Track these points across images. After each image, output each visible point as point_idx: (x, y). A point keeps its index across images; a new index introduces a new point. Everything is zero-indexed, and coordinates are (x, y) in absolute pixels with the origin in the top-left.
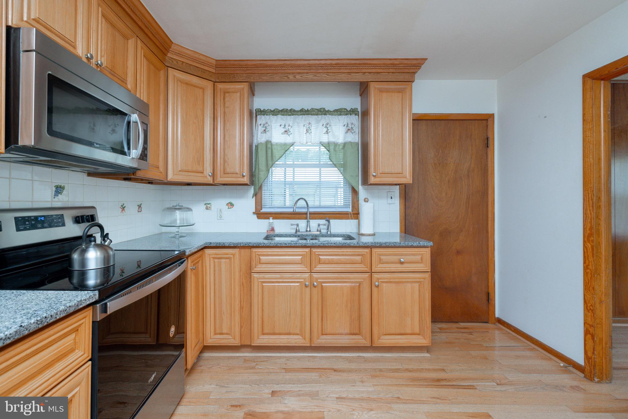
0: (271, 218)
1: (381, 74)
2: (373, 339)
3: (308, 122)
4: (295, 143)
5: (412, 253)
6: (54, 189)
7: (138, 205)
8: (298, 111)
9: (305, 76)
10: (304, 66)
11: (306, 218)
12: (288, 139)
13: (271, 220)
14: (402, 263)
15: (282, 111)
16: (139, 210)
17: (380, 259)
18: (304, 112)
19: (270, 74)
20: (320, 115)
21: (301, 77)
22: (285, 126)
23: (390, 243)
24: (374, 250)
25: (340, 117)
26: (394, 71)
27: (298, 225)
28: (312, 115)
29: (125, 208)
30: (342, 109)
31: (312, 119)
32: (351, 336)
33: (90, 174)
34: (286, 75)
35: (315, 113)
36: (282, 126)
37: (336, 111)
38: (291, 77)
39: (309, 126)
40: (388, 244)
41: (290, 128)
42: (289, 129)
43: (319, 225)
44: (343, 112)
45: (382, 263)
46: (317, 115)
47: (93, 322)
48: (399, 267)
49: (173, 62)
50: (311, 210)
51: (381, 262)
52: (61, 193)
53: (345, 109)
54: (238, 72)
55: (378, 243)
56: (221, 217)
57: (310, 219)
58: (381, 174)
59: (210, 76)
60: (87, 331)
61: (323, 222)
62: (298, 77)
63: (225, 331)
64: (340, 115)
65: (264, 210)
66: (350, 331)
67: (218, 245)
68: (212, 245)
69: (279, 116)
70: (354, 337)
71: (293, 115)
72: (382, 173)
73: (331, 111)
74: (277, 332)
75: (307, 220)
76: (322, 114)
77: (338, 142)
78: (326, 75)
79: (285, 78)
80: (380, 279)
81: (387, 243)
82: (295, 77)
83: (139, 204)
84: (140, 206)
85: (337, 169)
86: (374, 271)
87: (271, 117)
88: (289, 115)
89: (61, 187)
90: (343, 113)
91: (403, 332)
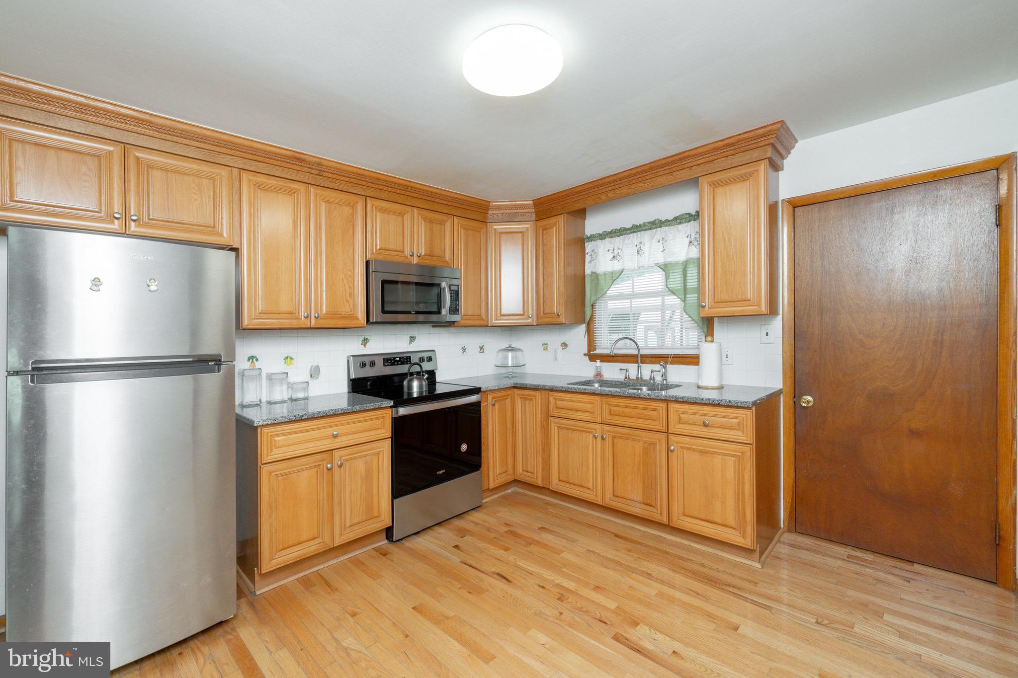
0: (598, 361)
1: (715, 161)
2: (670, 516)
3: (639, 240)
4: (624, 269)
5: (723, 414)
6: (409, 339)
7: (480, 347)
8: (629, 229)
9: (618, 191)
10: (614, 181)
11: (636, 362)
12: (616, 266)
13: (598, 363)
14: (705, 425)
15: (610, 233)
16: (481, 351)
17: (680, 418)
18: (636, 229)
19: (582, 200)
20: (653, 229)
21: (614, 194)
22: (614, 250)
23: (688, 398)
24: (672, 406)
25: (680, 226)
26: (734, 153)
27: (627, 370)
28: (644, 230)
29: (466, 350)
30: (683, 215)
31: (645, 236)
32: (645, 506)
33: (433, 326)
34: (598, 196)
35: (647, 227)
36: (611, 251)
37: (676, 219)
38: (603, 197)
39: (641, 245)
40: (685, 400)
41: (619, 251)
42: (618, 253)
43: (652, 371)
44: (684, 218)
45: (683, 423)
46: (651, 229)
47: (392, 418)
48: (705, 432)
49: (493, 217)
50: (643, 352)
51: (680, 421)
52: (413, 341)
53: (686, 214)
54: (553, 206)
55: (673, 397)
56: (556, 359)
57: (642, 363)
58: (716, 303)
59: (530, 217)
60: (388, 421)
61: (657, 367)
62: (611, 195)
63: (529, 470)
64: (680, 223)
65: (598, 351)
66: (643, 500)
67: (522, 386)
68: (518, 386)
69: (607, 240)
70: (648, 508)
71: (622, 235)
72: (718, 302)
73: (669, 221)
74: (571, 481)
75: (637, 365)
76: (656, 228)
77: (677, 260)
78: (642, 185)
79: (598, 200)
80: (679, 443)
81: (684, 397)
82: (607, 196)
83: (481, 345)
84: (482, 348)
85: (676, 297)
86: (671, 432)
87: (599, 241)
88: (618, 236)
89: (413, 337)
90: (684, 220)
91: (709, 518)
